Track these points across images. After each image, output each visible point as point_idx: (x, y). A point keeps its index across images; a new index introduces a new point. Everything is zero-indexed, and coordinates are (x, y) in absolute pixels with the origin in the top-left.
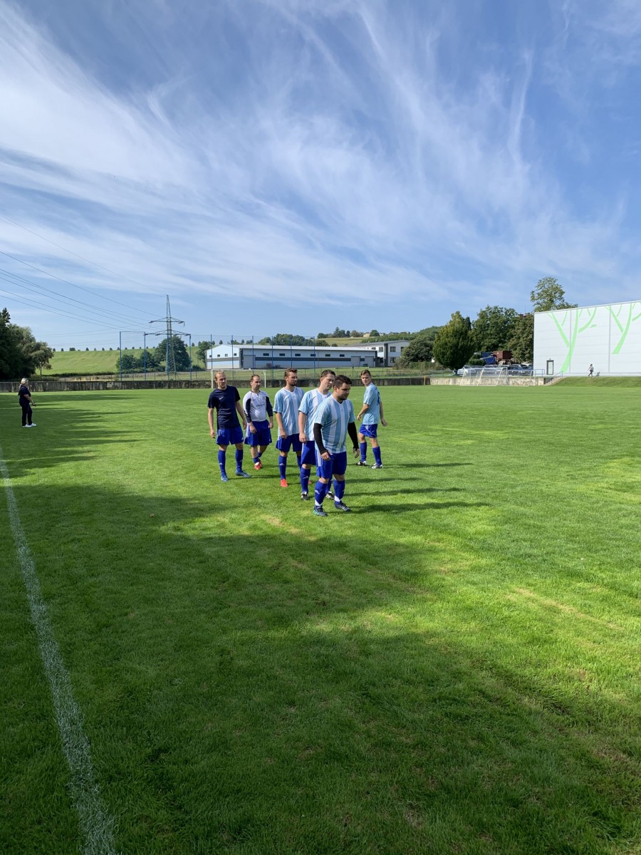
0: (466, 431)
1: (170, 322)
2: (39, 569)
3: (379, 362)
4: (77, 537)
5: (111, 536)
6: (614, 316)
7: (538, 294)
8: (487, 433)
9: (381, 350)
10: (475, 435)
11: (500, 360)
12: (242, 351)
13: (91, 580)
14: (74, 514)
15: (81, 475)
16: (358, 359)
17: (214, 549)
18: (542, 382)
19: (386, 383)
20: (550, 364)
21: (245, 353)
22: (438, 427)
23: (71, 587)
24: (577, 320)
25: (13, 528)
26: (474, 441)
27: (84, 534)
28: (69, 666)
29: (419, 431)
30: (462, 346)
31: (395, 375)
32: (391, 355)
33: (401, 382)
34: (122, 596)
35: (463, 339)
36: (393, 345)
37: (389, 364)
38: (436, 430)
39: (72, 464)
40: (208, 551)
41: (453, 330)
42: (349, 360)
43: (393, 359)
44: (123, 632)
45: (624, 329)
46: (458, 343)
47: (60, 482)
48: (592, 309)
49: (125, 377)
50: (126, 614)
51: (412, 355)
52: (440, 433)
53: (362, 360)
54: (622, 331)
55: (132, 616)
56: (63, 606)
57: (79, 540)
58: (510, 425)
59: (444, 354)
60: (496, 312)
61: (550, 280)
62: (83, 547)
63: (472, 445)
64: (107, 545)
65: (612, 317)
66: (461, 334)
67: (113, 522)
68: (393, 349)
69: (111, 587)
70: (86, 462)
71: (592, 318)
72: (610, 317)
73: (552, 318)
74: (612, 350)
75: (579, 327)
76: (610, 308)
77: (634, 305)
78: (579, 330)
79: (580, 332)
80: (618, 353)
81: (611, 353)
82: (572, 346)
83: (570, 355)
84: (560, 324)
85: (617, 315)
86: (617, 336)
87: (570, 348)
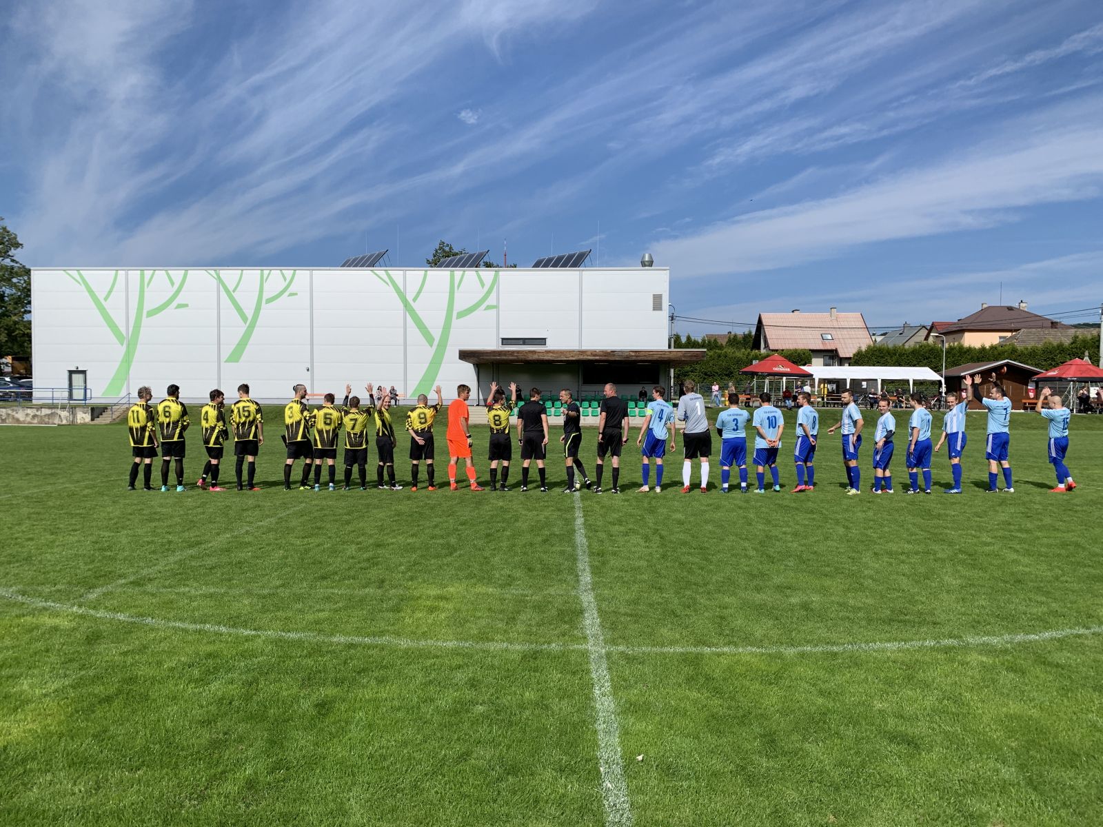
6: (227, 291)
18: (87, 417)
20: (77, 379)
24: (142, 291)
45: (250, 318)
48: (176, 273)
54: (245, 319)
65: (223, 293)
71: (178, 291)
72: (219, 291)
73: (79, 283)
74: (225, 356)
75: (149, 305)
76: (218, 275)
77: (269, 274)
78: (148, 312)
79: (150, 316)
80: (237, 362)
81: (223, 359)
82: (130, 342)
83: (128, 360)
84: (101, 297)
85: (234, 291)
86: (234, 329)
87: (128, 346)
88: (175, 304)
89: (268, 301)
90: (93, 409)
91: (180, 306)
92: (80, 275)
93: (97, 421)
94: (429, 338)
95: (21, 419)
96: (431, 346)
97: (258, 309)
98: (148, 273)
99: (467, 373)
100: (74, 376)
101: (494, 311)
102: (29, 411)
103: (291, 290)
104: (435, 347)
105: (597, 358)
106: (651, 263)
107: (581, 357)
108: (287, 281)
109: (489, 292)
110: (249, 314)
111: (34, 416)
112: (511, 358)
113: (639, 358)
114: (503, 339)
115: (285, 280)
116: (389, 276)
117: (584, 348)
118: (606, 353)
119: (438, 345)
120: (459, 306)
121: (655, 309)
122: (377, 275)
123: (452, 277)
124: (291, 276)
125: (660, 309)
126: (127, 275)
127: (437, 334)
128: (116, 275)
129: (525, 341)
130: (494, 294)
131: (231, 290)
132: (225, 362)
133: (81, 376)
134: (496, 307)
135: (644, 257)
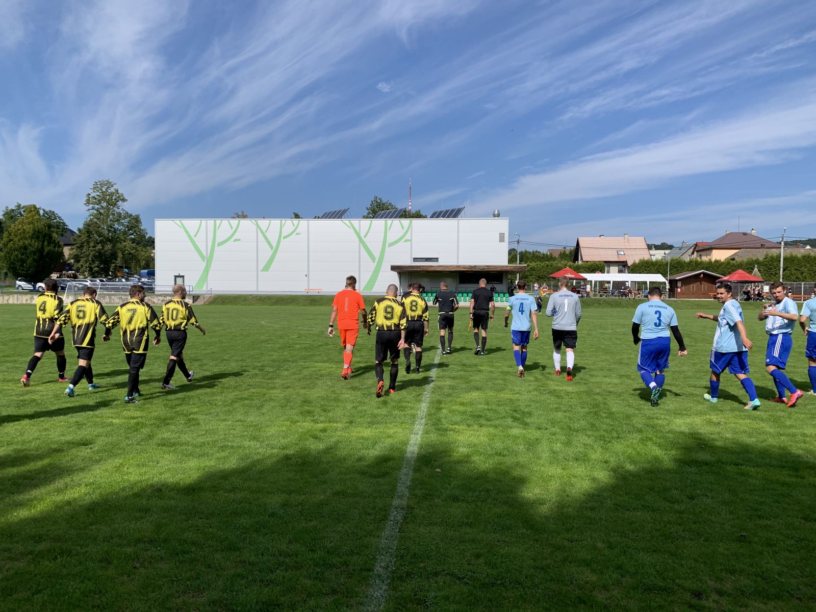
6: (262, 232)
7: (94, 197)
24: (215, 232)
45: (274, 247)
48: (234, 222)
65: (260, 233)
71: (235, 232)
72: (257, 232)
73: (180, 227)
74: (261, 267)
75: (218, 240)
76: (257, 223)
77: (285, 223)
78: (218, 244)
79: (220, 245)
80: (267, 271)
81: (259, 270)
82: (208, 260)
83: (207, 270)
84: (192, 235)
85: (266, 232)
86: (266, 253)
87: (207, 262)
88: (233, 239)
89: (285, 237)
90: (193, 297)
91: (235, 240)
92: (181, 223)
93: (196, 303)
94: (373, 258)
95: (156, 302)
96: (374, 262)
97: (279, 242)
98: (218, 222)
99: (394, 278)
100: (177, 279)
101: (409, 243)
102: (160, 298)
103: (297, 231)
104: (376, 263)
105: (466, 269)
106: (498, 215)
107: (457, 269)
108: (295, 227)
109: (406, 233)
110: (274, 245)
111: (163, 301)
112: (419, 269)
113: (489, 270)
114: (414, 258)
115: (294, 225)
116: (351, 223)
117: (460, 264)
118: (471, 267)
119: (378, 262)
120: (389, 241)
121: (500, 241)
122: (345, 223)
123: (386, 224)
124: (297, 224)
125: (504, 241)
126: (207, 222)
127: (377, 255)
128: (201, 223)
129: (427, 260)
130: (409, 233)
131: (264, 231)
132: (261, 271)
133: (181, 279)
134: (411, 240)
135: (495, 211)
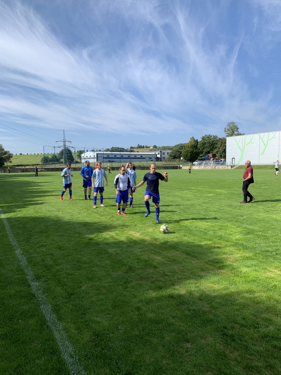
0: (208, 190)
1: (65, 142)
2: (30, 261)
3: (158, 159)
4: (44, 244)
5: (60, 243)
7: (228, 129)
8: (218, 190)
9: (159, 154)
10: (213, 191)
11: (211, 158)
12: (97, 154)
13: (57, 268)
14: (39, 232)
15: (37, 212)
16: (149, 158)
17: (113, 250)
18: (230, 168)
19: (162, 168)
20: (233, 159)
21: (98, 155)
22: (194, 188)
23: (48, 272)
24: (245, 140)
25: (11, 240)
26: (214, 194)
27: (46, 242)
28: (60, 319)
29: (187, 190)
30: (195, 152)
31: (165, 165)
32: (163, 156)
33: (168, 168)
34: (75, 277)
35: (196, 149)
36: (164, 152)
37: (162, 160)
38: (194, 190)
39: (32, 207)
40: (110, 251)
41: (191, 145)
42: (145, 158)
43: (164, 158)
44: (82, 298)
46: (193, 150)
47: (28, 216)
48: (252, 135)
49: (45, 166)
50: (81, 287)
51: (173, 156)
52: (196, 191)
53: (150, 158)
55: (84, 288)
56: (47, 283)
57: (45, 246)
58: (226, 187)
59: (187, 155)
60: (209, 137)
61: (233, 123)
62: (48, 249)
63: (213, 196)
64: (60, 248)
65: (261, 139)
66: (194, 147)
67: (59, 236)
68: (164, 153)
69: (68, 271)
70: (38, 206)
71: (252, 139)
72: (260, 139)
73: (234, 139)
76: (260, 136)
77: (270, 133)
78: (246, 145)
80: (263, 155)
81: (260, 154)
82: (243, 152)
83: (242, 155)
84: (238, 142)
85: (263, 138)
86: (262, 148)
89: (270, 140)
91: (252, 143)
97: (268, 142)
108: (274, 135)
126: (242, 137)
